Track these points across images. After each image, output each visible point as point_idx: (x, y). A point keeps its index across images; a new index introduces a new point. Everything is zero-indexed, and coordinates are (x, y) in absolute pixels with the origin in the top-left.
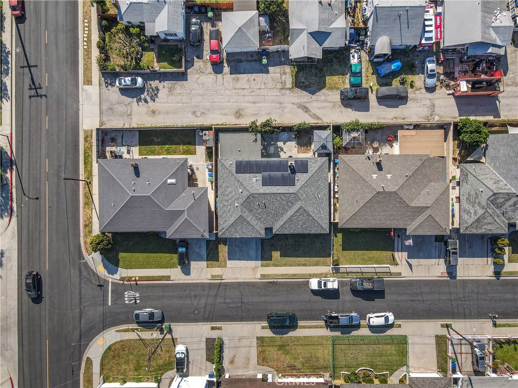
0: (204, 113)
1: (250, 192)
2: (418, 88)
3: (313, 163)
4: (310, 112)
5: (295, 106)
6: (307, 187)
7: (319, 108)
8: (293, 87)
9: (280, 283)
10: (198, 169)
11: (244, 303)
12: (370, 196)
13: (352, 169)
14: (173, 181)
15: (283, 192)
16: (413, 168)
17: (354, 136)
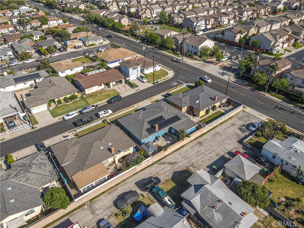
2: (111, 217)
3: (146, 135)
4: (168, 163)
5: (178, 161)
6: (141, 125)
7: (165, 168)
8: (188, 168)
9: (124, 108)
12: (107, 136)
15: (150, 118)
16: (89, 158)
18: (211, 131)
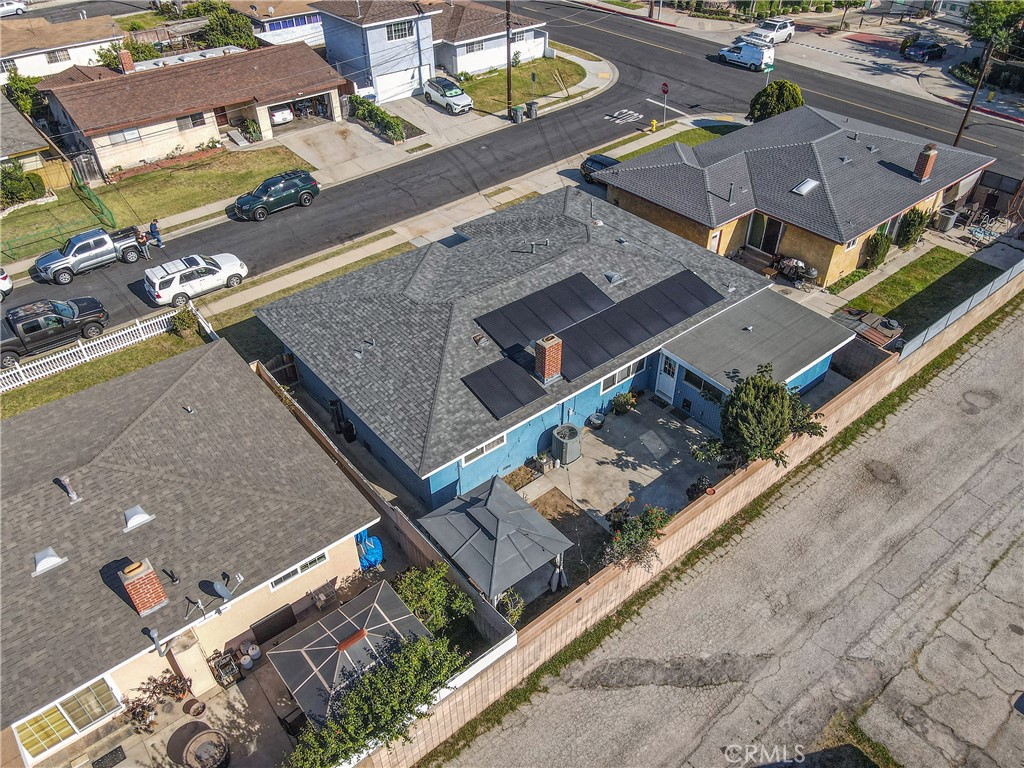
0: (971, 412)
3: (470, 423)
8: (853, 728)
11: (395, 189)
18: (936, 381)
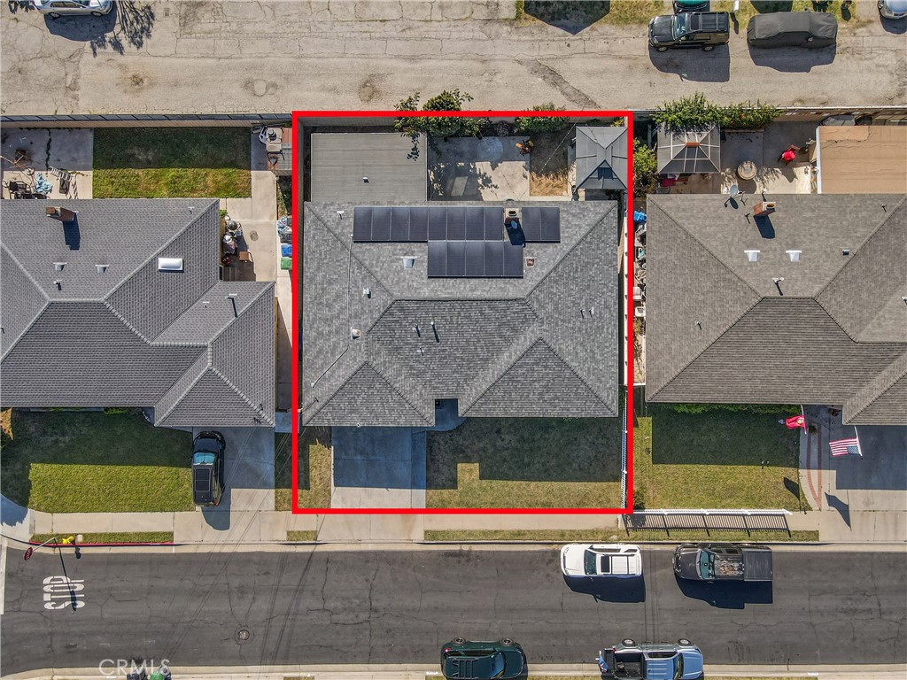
0: (274, 85)
1: (392, 295)
2: (863, 19)
3: (574, 215)
4: (564, 86)
5: (523, 69)
6: (556, 282)
7: (590, 74)
8: (518, 17)
9: (479, 555)
10: (254, 236)
11: (376, 611)
12: (739, 311)
13: (687, 234)
14: (175, 262)
15: (487, 296)
16: (863, 232)
17: (692, 141)
